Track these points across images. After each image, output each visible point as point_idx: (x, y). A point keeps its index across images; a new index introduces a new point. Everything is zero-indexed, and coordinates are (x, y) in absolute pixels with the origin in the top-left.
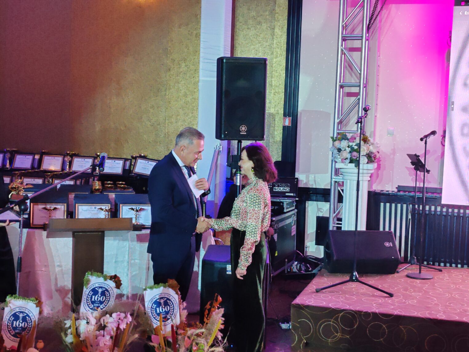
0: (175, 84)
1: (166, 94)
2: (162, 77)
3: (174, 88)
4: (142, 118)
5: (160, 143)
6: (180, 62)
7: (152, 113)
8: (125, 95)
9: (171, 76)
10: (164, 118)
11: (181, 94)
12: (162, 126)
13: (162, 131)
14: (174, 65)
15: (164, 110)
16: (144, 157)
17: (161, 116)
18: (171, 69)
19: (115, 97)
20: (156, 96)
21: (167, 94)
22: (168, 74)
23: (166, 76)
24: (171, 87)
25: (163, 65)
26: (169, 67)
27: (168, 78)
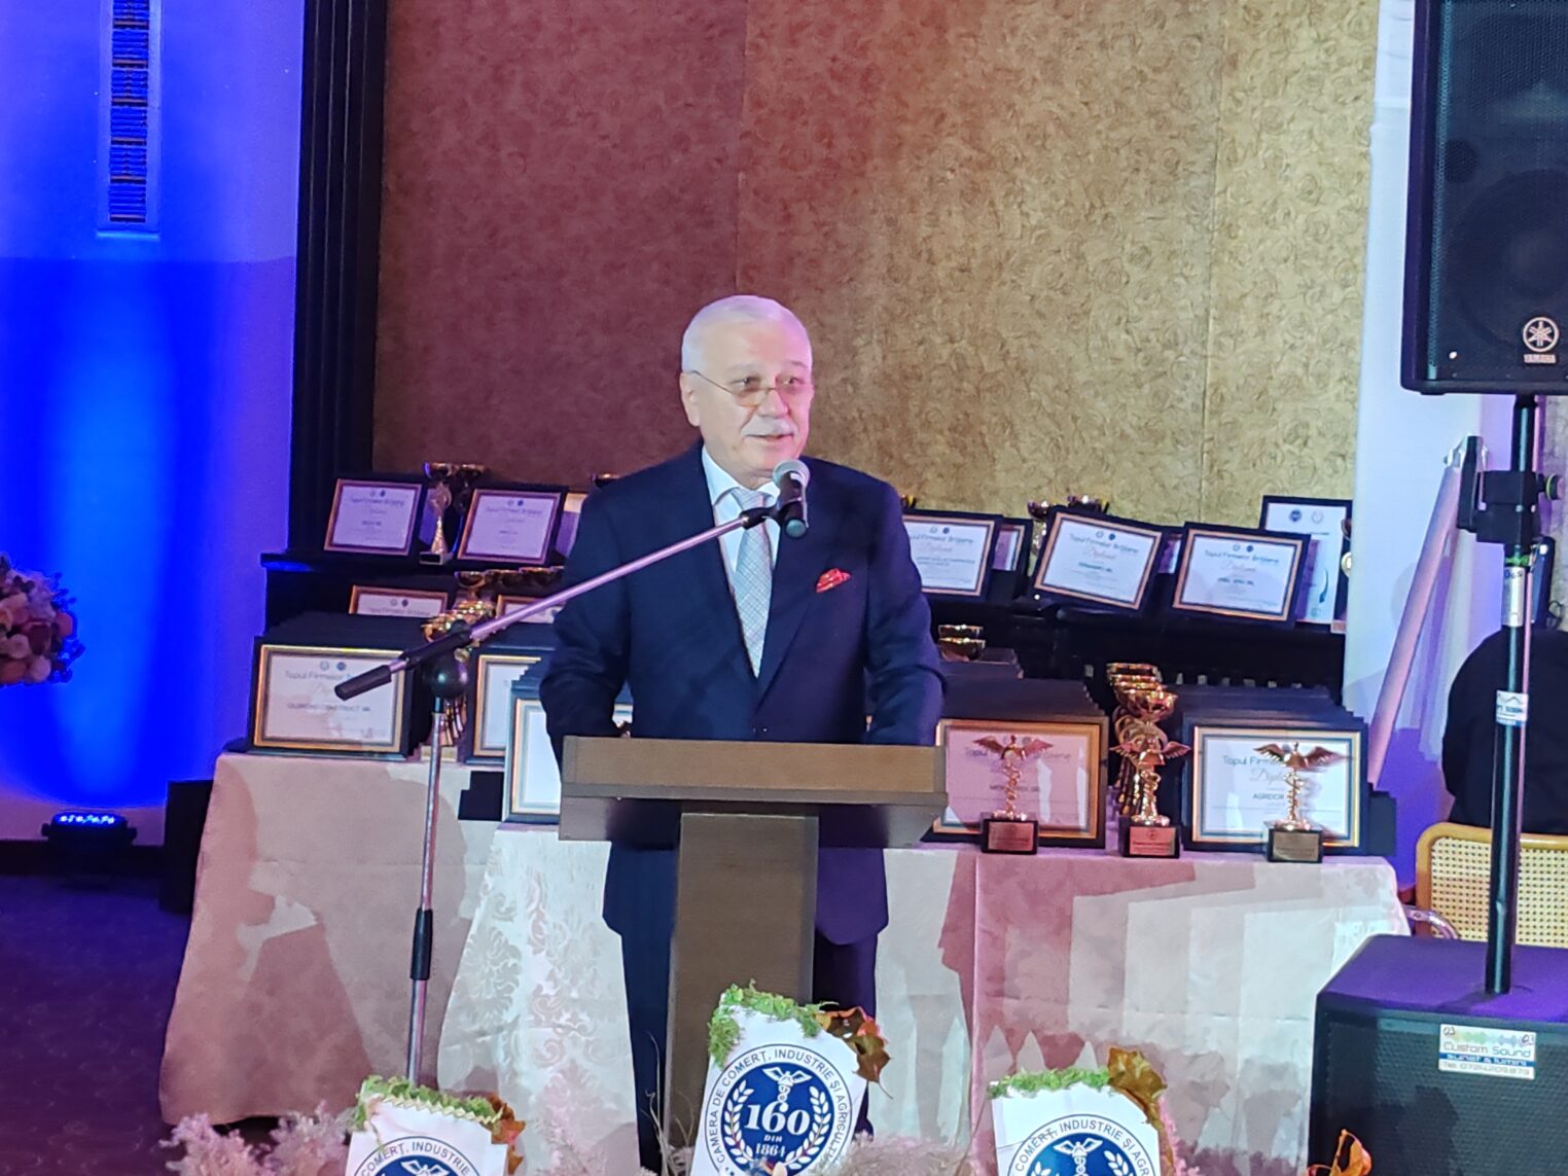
0: (1259, 134)
1: (1211, 187)
2: (1196, 101)
3: (1255, 155)
4: (1087, 313)
5: (1177, 442)
6: (1290, 24)
7: (1141, 283)
8: (1007, 194)
9: (1240, 95)
10: (1200, 312)
11: (1287, 188)
12: (1186, 351)
13: (1187, 377)
14: (1255, 37)
15: (1198, 271)
16: (1094, 512)
17: (1183, 302)
18: (1243, 59)
19: (954, 209)
20: (1163, 201)
21: (1217, 189)
22: (1227, 83)
23: (1213, 98)
24: (1240, 152)
25: (1199, 38)
26: (1233, 51)
27: (1222, 107)
